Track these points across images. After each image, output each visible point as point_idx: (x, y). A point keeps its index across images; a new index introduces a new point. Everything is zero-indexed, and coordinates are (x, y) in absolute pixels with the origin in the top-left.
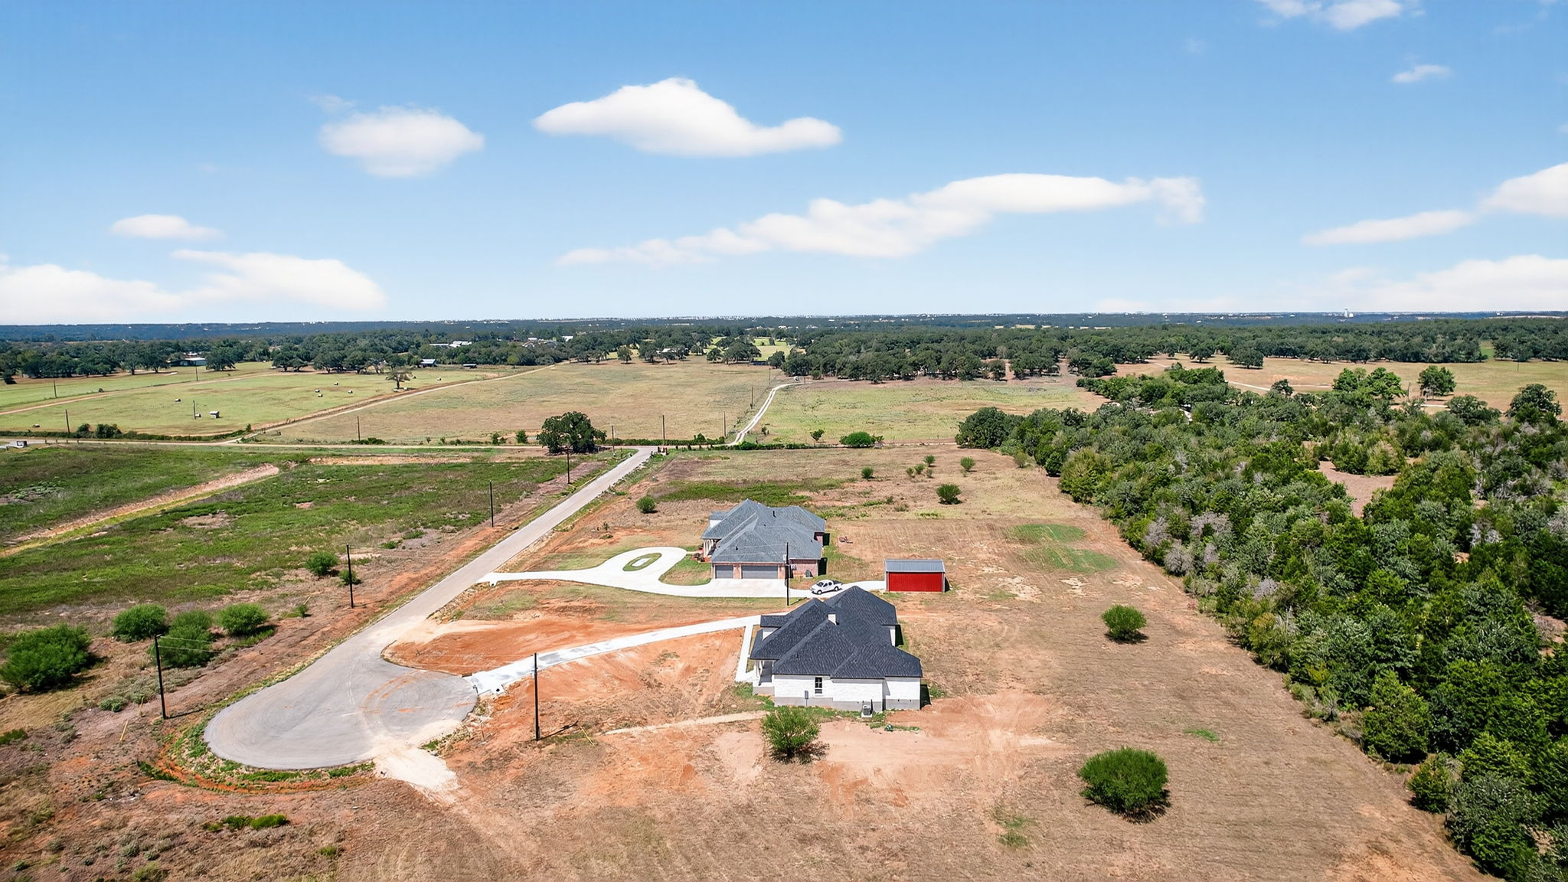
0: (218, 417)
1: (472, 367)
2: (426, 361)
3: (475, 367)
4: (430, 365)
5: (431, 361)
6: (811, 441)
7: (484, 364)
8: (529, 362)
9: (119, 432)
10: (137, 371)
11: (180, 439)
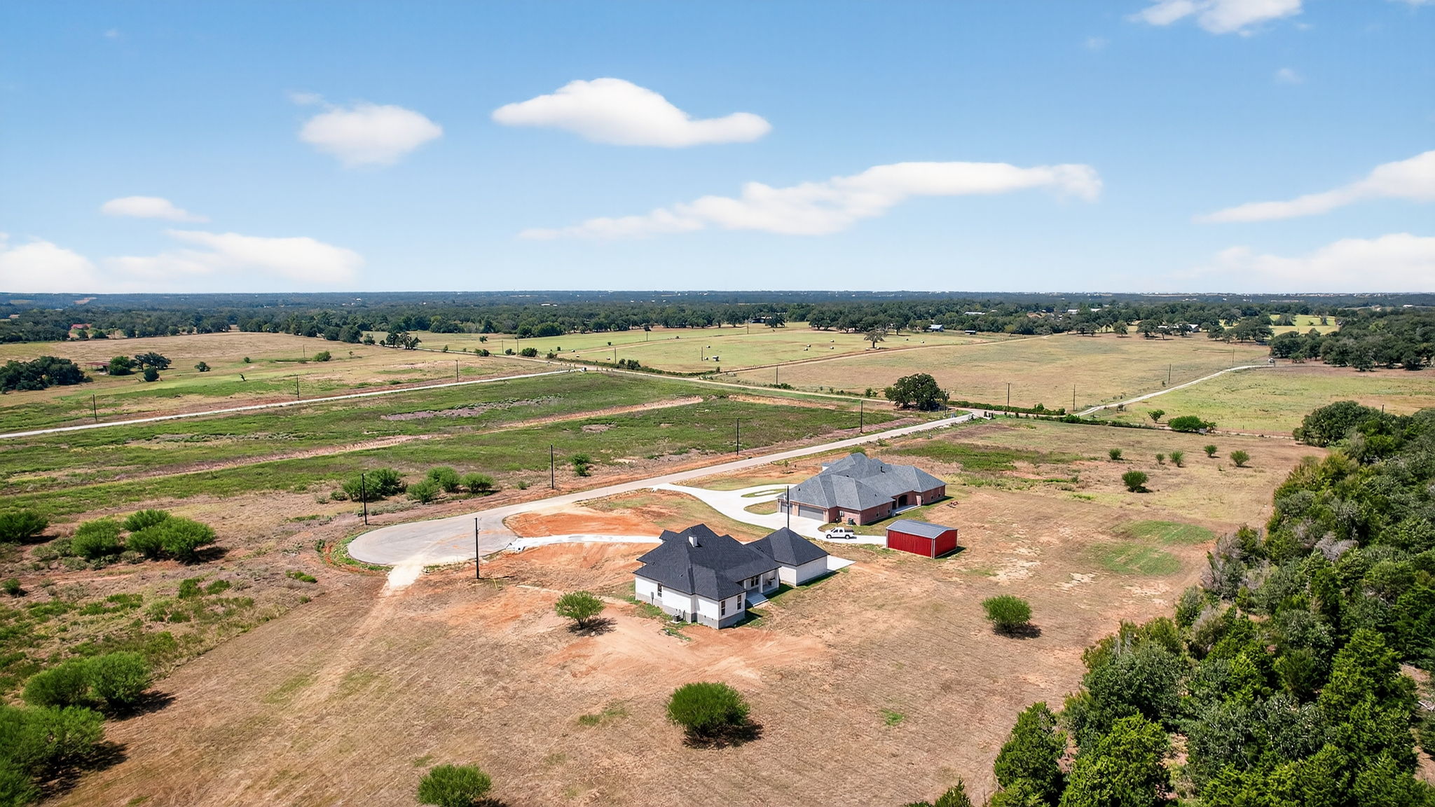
0: (717, 360)
1: (971, 333)
2: (933, 327)
3: (975, 334)
4: (937, 330)
5: (938, 327)
6: (1151, 422)
7: (988, 331)
8: (1027, 331)
9: (639, 366)
10: (722, 326)
11: (669, 373)
